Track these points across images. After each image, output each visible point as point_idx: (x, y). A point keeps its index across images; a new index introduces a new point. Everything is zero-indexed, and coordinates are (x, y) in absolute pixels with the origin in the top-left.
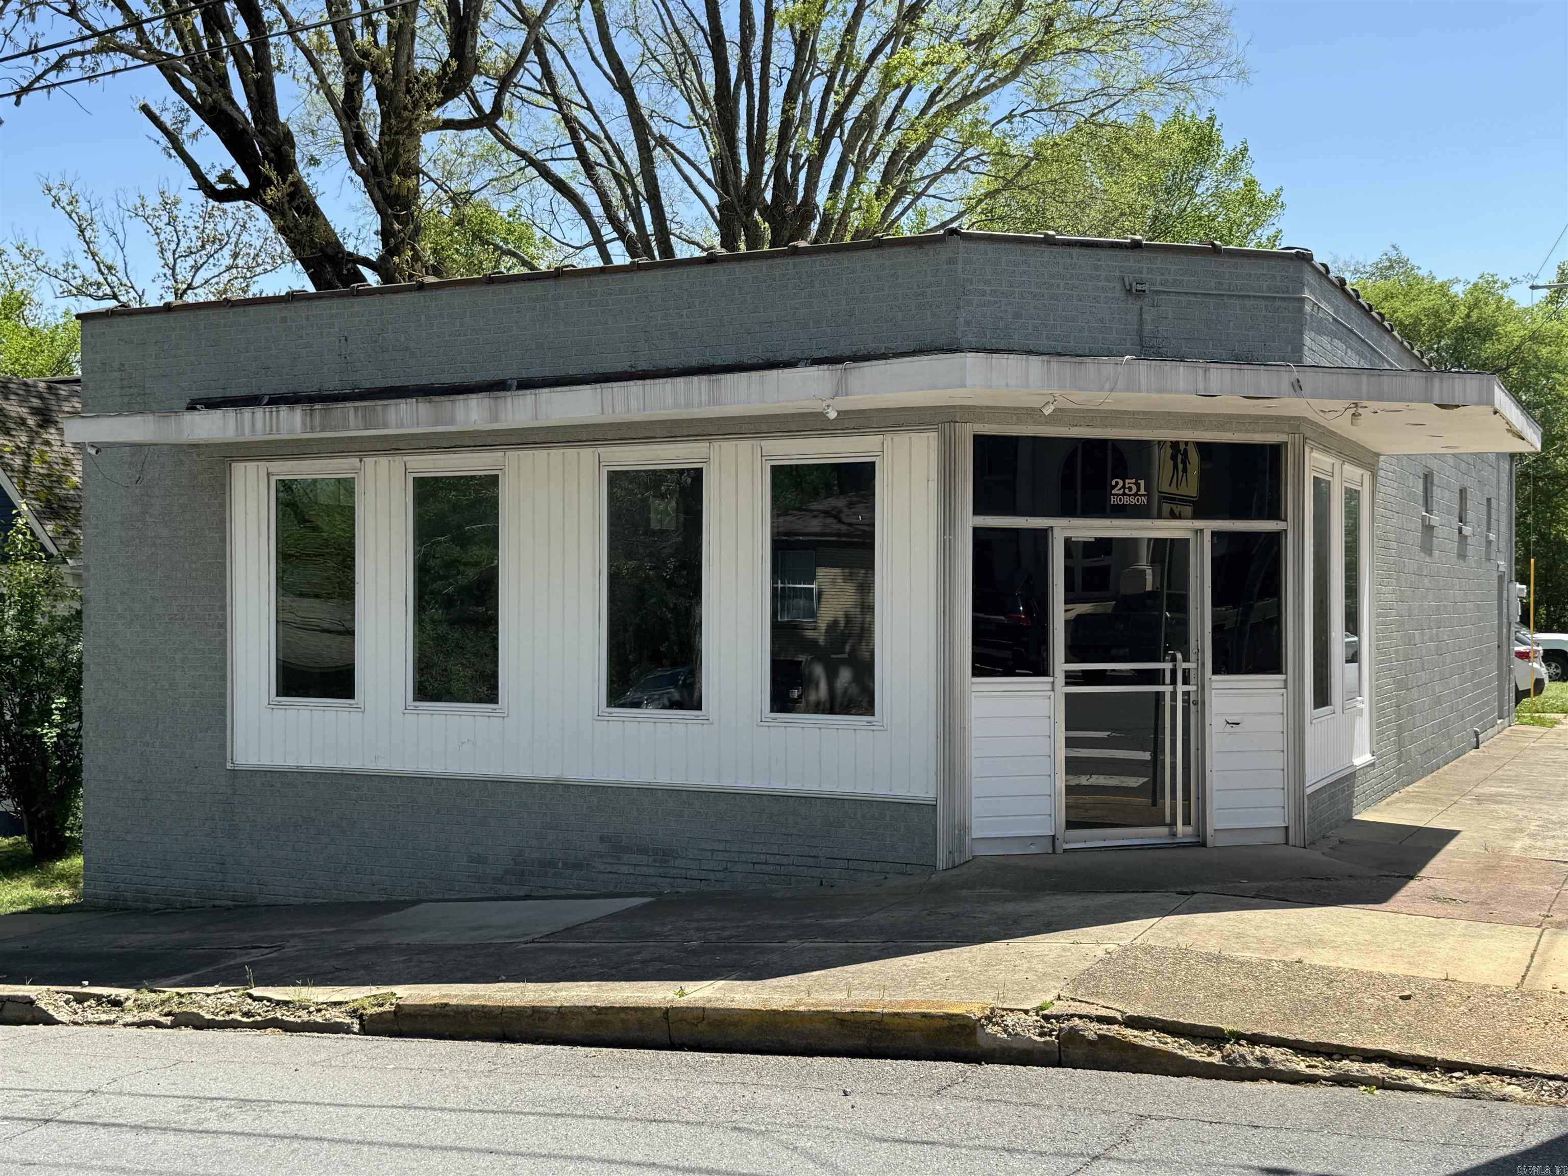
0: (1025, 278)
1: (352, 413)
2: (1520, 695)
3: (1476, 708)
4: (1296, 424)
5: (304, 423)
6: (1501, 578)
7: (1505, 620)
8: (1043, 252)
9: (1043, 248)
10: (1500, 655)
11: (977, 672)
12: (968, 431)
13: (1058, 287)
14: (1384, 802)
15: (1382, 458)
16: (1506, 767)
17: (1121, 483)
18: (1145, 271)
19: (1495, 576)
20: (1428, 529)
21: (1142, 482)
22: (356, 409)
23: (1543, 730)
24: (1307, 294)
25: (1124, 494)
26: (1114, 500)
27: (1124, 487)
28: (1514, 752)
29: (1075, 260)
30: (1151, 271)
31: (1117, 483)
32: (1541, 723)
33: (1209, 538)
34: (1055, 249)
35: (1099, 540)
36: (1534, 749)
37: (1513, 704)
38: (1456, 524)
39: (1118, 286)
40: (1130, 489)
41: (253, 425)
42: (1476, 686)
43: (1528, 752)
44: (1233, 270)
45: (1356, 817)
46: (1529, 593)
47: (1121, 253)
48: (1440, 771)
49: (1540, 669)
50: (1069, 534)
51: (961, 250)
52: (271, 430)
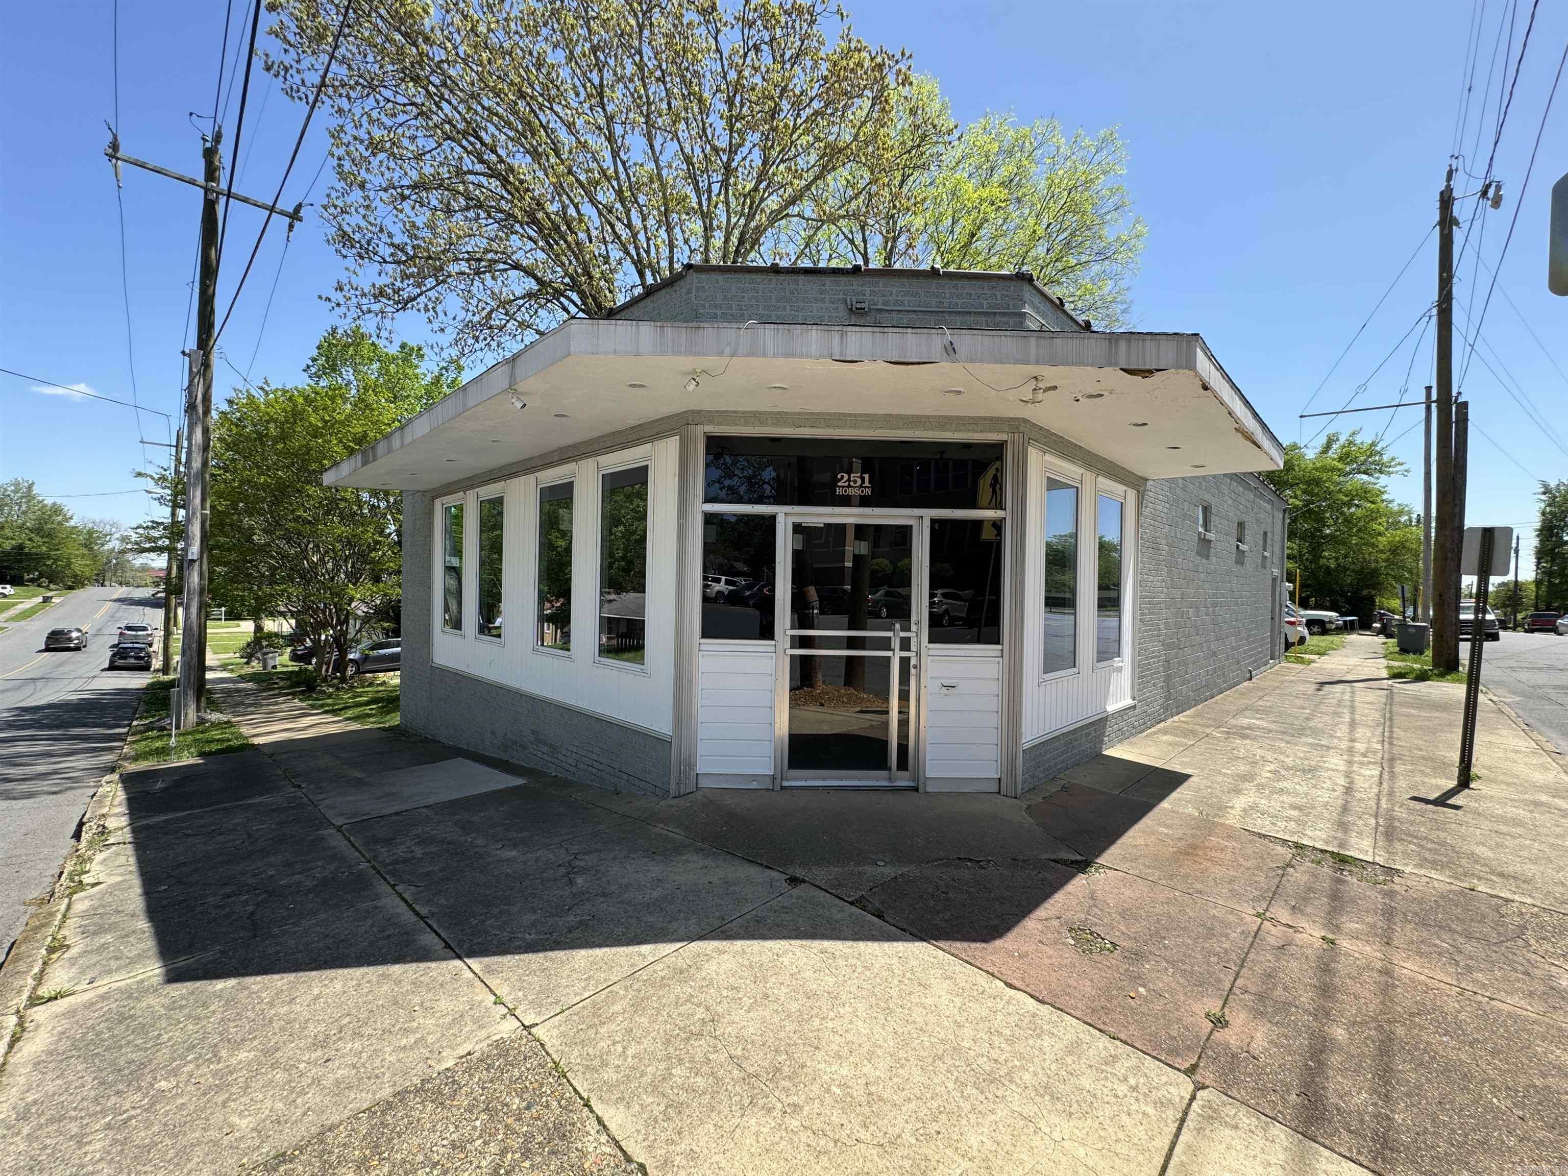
0: (753, 302)
2: (1288, 645)
3: (1251, 656)
4: (1017, 425)
6: (1274, 580)
7: (1277, 604)
8: (770, 280)
9: (772, 276)
10: (1273, 625)
11: (707, 633)
12: (700, 432)
13: (785, 308)
14: (1145, 734)
15: (1150, 482)
16: (1266, 698)
17: (846, 477)
18: (868, 292)
19: (1270, 577)
20: (1205, 543)
21: (867, 476)
23: (1301, 667)
24: (1027, 309)
25: (849, 486)
26: (839, 491)
27: (849, 480)
28: (1276, 684)
29: (801, 286)
30: (873, 293)
31: (842, 477)
32: (1301, 661)
33: (929, 524)
34: (781, 277)
35: (828, 526)
36: (1292, 681)
37: (1283, 650)
38: (1234, 542)
39: (842, 307)
40: (855, 482)
42: (1249, 643)
43: (1286, 684)
44: (954, 291)
45: (1106, 753)
46: (1295, 588)
47: (843, 279)
48: (1214, 700)
49: (1303, 630)
50: (798, 520)
51: (696, 281)
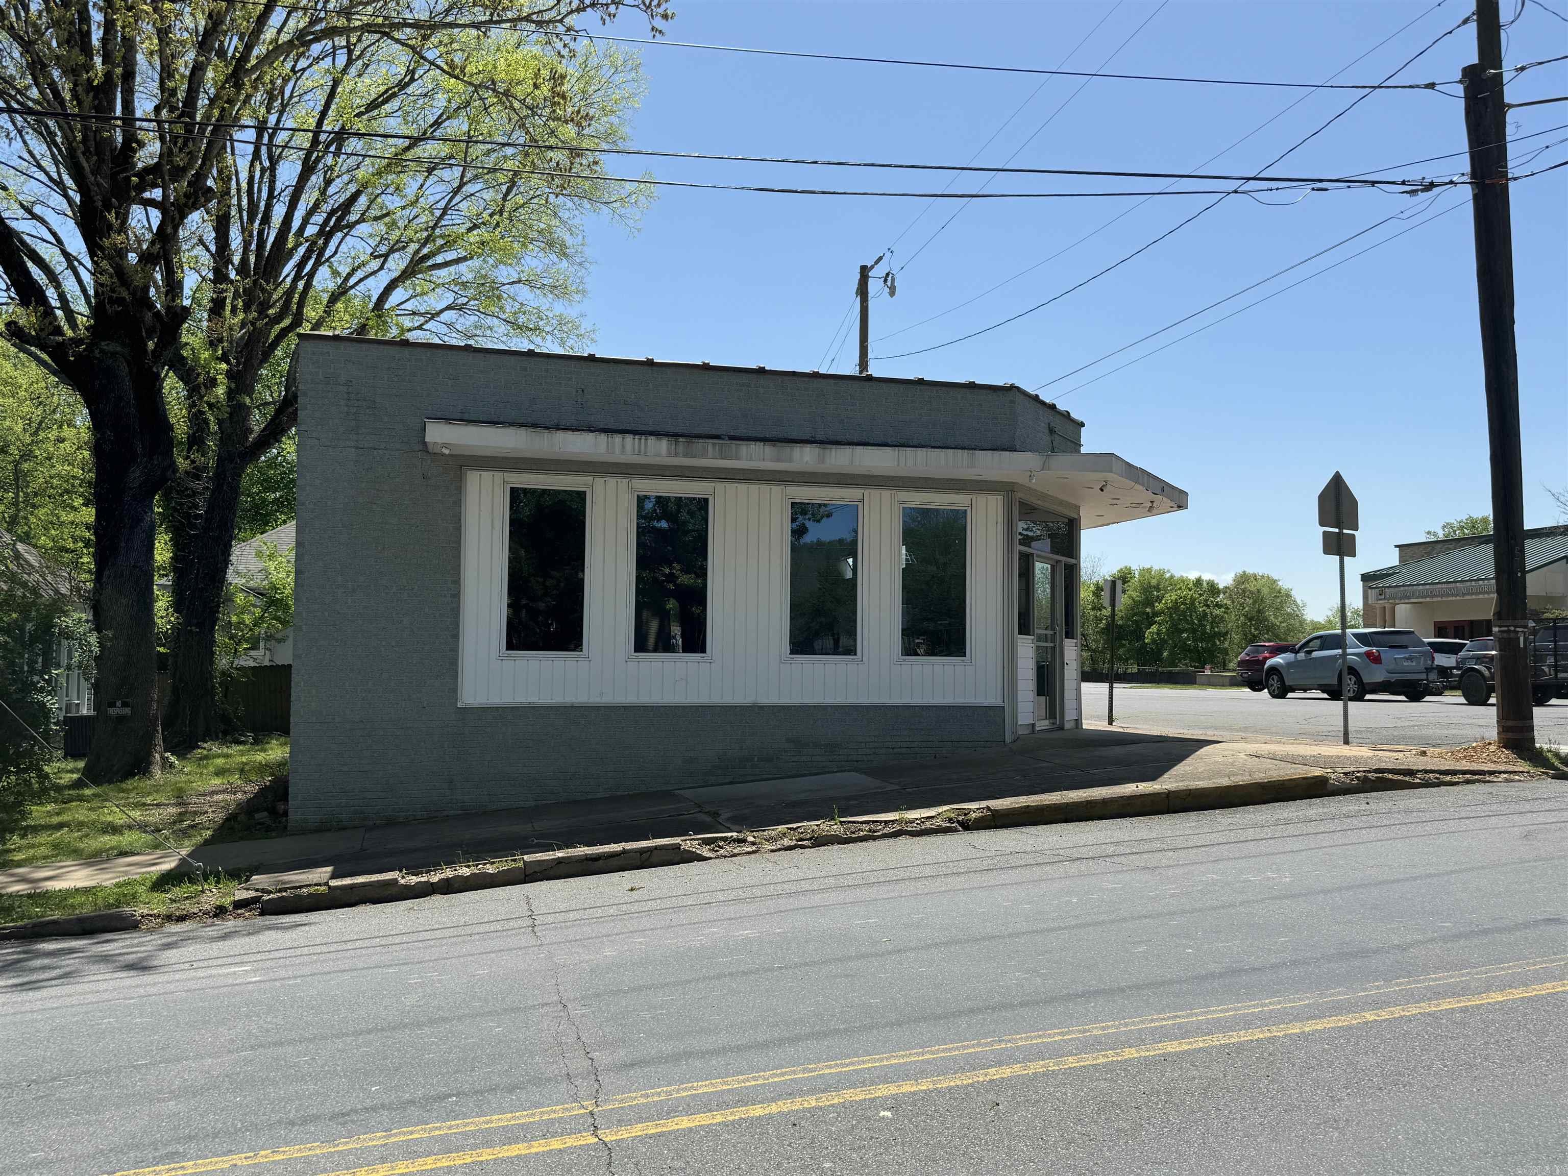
1: (710, 448)
5: (669, 450)
22: (714, 444)
39: (1048, 428)
41: (623, 446)
52: (640, 452)
